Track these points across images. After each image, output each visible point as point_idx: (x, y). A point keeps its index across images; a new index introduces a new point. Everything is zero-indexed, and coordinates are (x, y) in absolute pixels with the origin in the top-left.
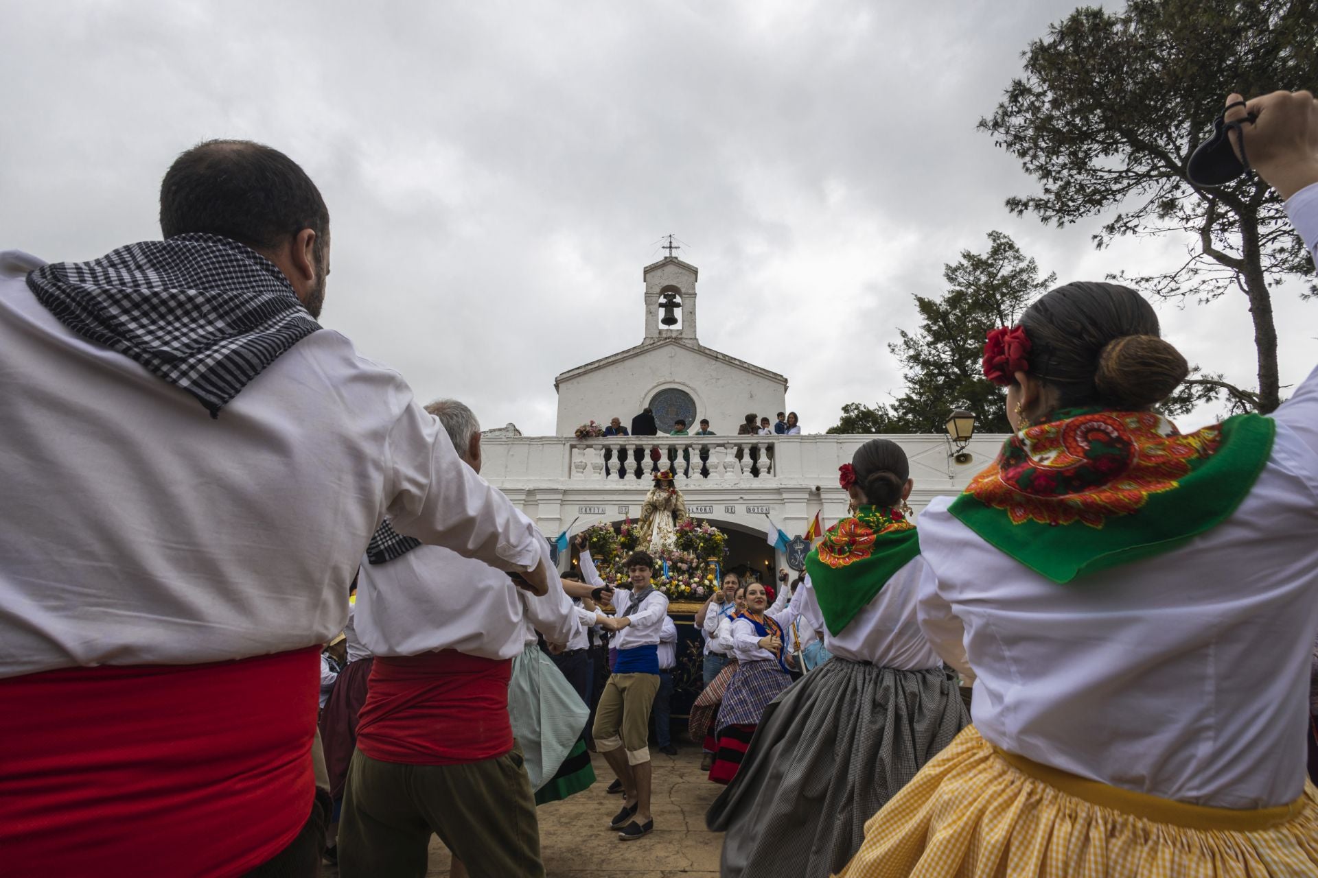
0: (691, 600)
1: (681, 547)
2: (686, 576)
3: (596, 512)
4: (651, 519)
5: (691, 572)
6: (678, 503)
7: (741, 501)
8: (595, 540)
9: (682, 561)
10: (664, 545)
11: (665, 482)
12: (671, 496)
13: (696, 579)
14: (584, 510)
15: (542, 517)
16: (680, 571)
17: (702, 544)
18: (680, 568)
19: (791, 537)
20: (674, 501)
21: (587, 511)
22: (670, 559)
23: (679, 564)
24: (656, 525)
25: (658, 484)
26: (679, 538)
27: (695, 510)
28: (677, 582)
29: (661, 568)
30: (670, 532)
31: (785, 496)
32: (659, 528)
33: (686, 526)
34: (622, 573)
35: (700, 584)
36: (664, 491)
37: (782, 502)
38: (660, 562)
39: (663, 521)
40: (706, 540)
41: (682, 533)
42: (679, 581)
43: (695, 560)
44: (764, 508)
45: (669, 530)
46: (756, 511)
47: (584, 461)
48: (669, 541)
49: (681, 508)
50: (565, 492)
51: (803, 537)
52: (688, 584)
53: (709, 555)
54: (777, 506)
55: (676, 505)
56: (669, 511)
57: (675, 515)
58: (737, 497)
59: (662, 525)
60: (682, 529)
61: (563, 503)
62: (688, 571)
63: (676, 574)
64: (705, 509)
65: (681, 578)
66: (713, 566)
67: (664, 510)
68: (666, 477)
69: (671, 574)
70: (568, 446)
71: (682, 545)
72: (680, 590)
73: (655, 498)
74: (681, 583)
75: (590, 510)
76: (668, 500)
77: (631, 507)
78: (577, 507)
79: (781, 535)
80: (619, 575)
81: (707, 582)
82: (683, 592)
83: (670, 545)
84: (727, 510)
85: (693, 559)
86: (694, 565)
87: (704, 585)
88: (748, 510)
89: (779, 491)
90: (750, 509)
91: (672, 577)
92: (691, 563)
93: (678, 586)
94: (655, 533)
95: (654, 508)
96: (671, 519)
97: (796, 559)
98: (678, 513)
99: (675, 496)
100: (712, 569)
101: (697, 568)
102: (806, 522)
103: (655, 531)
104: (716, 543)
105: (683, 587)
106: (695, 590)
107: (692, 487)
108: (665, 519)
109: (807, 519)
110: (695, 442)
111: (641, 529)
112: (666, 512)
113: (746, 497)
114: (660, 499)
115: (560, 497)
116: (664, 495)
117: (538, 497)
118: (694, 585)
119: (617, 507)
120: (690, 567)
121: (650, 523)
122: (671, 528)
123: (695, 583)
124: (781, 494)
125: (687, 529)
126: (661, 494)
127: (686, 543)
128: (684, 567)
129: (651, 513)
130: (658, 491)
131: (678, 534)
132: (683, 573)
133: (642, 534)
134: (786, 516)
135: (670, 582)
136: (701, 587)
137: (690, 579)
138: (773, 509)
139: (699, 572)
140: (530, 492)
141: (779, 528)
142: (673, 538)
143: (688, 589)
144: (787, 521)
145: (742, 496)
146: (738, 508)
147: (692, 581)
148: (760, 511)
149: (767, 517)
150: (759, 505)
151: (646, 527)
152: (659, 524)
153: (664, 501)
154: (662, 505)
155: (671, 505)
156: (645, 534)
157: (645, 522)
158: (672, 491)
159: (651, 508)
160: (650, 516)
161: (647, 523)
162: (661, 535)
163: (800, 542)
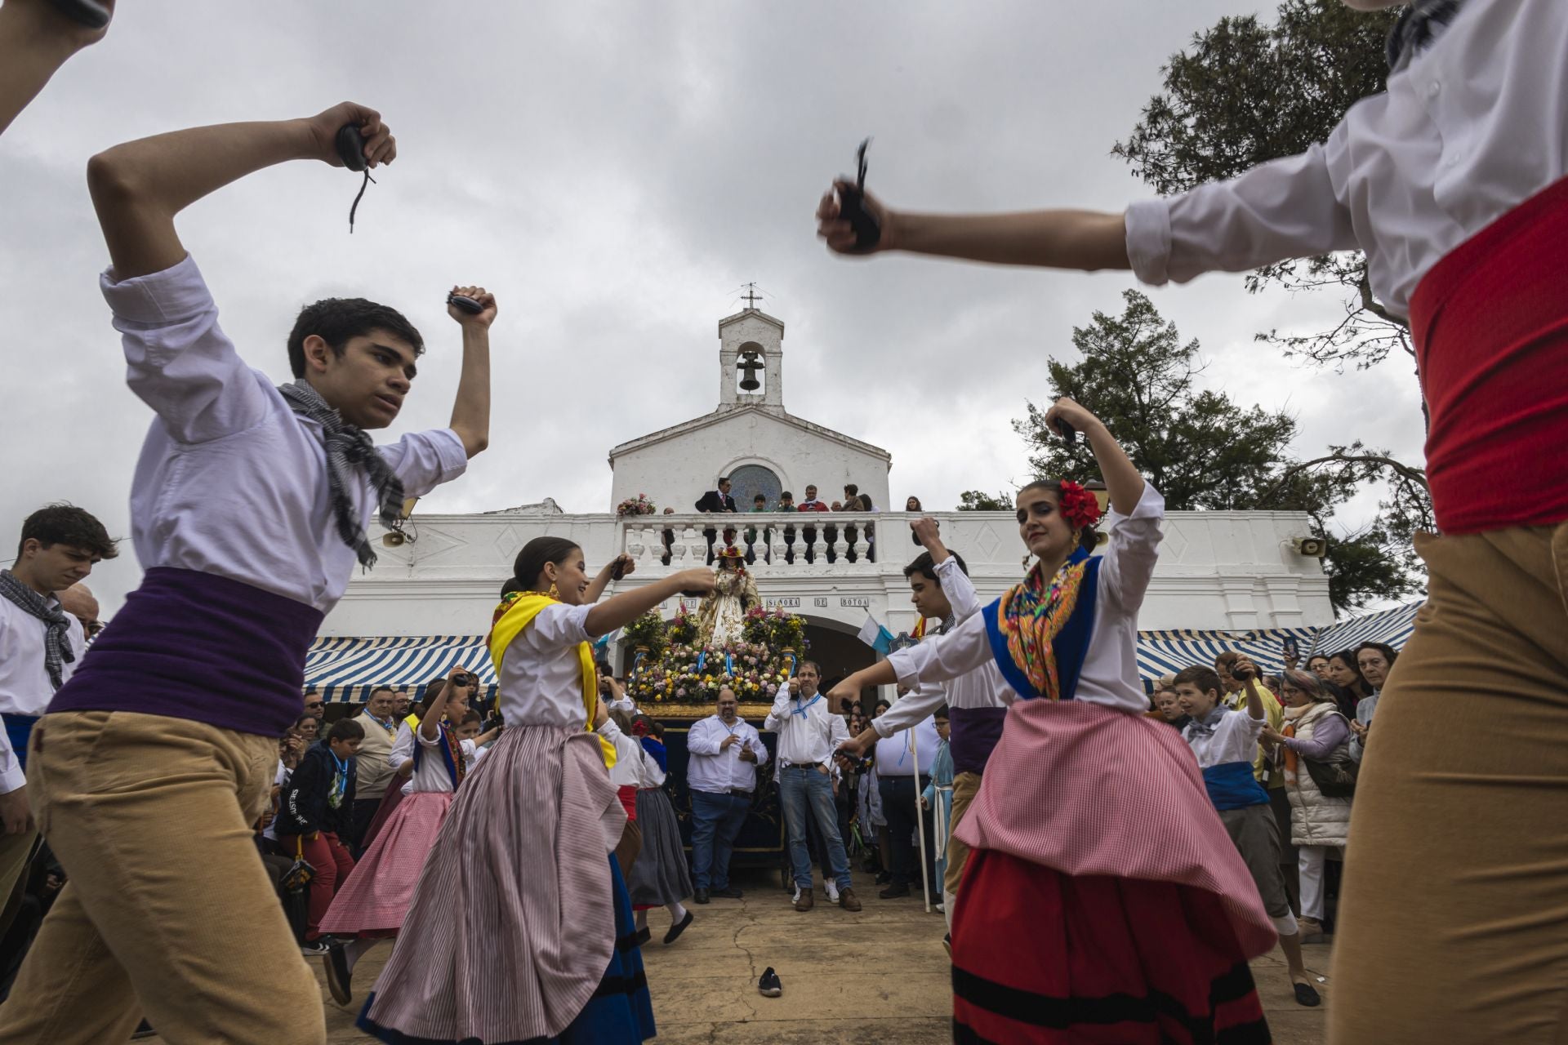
0: (760, 701)
1: (750, 639)
2: (754, 671)
4: (714, 606)
5: (761, 667)
6: (749, 587)
7: (834, 592)
8: (638, 626)
9: (750, 653)
10: (730, 639)
11: (731, 561)
12: (739, 578)
13: (767, 675)
16: (747, 666)
17: (774, 631)
18: (747, 662)
19: (894, 633)
20: (743, 585)
22: (736, 652)
23: (746, 657)
24: (721, 613)
25: (723, 564)
26: (747, 628)
27: (778, 603)
28: (742, 679)
29: (723, 663)
30: (738, 623)
31: (887, 585)
32: (724, 618)
33: (756, 613)
34: (672, 670)
35: (770, 681)
36: (731, 572)
37: (885, 592)
38: (721, 656)
39: (729, 608)
40: (780, 626)
41: (751, 622)
42: (745, 678)
43: (767, 652)
44: (863, 601)
45: (737, 620)
46: (853, 604)
48: (736, 634)
49: (753, 593)
51: (910, 633)
52: (756, 681)
53: (783, 646)
54: (878, 598)
55: (745, 590)
56: (735, 596)
57: (745, 601)
58: (829, 587)
59: (729, 613)
60: (751, 616)
62: (757, 666)
63: (741, 669)
65: (747, 674)
66: (788, 659)
67: (731, 594)
68: (734, 554)
69: (735, 669)
71: (751, 636)
72: (745, 688)
73: (719, 581)
74: (747, 680)
76: (735, 583)
79: (882, 631)
80: (669, 672)
82: (749, 691)
83: (737, 638)
84: (817, 603)
85: (763, 651)
86: (765, 658)
88: (843, 603)
89: (880, 579)
90: (844, 601)
91: (736, 673)
92: (762, 656)
93: (743, 683)
94: (718, 623)
95: (718, 592)
96: (739, 607)
98: (748, 599)
99: (744, 579)
100: (787, 662)
101: (768, 662)
103: (719, 620)
104: (792, 629)
105: (750, 685)
106: (765, 689)
107: (775, 575)
108: (732, 606)
111: (702, 619)
112: (733, 598)
113: (840, 587)
114: (726, 581)
116: (731, 577)
118: (764, 683)
120: (760, 661)
121: (713, 612)
122: (739, 616)
123: (765, 679)
124: (882, 582)
125: (758, 616)
126: (728, 575)
127: (755, 633)
128: (753, 660)
129: (716, 599)
130: (723, 572)
131: (747, 623)
132: (751, 668)
133: (702, 625)
134: (889, 609)
135: (734, 679)
137: (759, 675)
138: (873, 601)
139: (771, 666)
141: (880, 623)
143: (756, 687)
144: (890, 616)
145: (835, 585)
146: (830, 599)
147: (761, 677)
148: (857, 604)
149: (866, 611)
150: (856, 597)
151: (707, 617)
152: (724, 612)
153: (730, 585)
154: (728, 590)
155: (739, 589)
156: (706, 626)
157: (706, 611)
158: (741, 572)
159: (714, 593)
160: (713, 603)
161: (709, 612)
162: (727, 626)
163: (906, 641)
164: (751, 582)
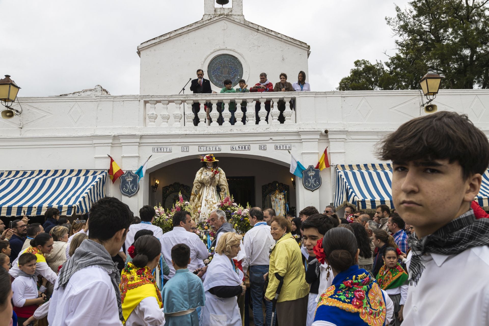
3: (165, 151)
4: (200, 193)
6: (221, 180)
7: (271, 141)
11: (210, 164)
14: (156, 150)
15: (125, 155)
19: (306, 167)
21: (159, 150)
24: (204, 198)
27: (237, 148)
31: (302, 137)
32: (207, 201)
39: (209, 194)
44: (288, 146)
45: (214, 202)
46: (282, 148)
47: (155, 113)
50: (141, 137)
51: (315, 166)
54: (296, 144)
55: (219, 181)
56: (213, 186)
57: (219, 189)
58: (268, 138)
61: (140, 144)
64: (245, 148)
67: (210, 185)
68: (211, 160)
70: (142, 102)
73: (202, 177)
75: (161, 149)
76: (213, 178)
77: (190, 147)
78: (151, 148)
79: (299, 165)
84: (260, 148)
88: (276, 148)
89: (298, 133)
90: (277, 147)
95: (202, 184)
96: (215, 192)
97: (309, 182)
98: (221, 187)
99: (218, 175)
102: (317, 155)
103: (204, 202)
107: (235, 132)
108: (211, 192)
109: (318, 153)
110: (237, 98)
111: (193, 201)
112: (211, 187)
113: (274, 138)
114: (207, 178)
115: (138, 140)
116: (210, 174)
117: (122, 141)
119: (180, 147)
121: (200, 197)
124: (299, 135)
126: (208, 173)
129: (200, 188)
130: (205, 170)
134: (303, 152)
138: (294, 146)
140: (115, 137)
141: (298, 160)
144: (304, 155)
145: (271, 137)
146: (268, 146)
148: (284, 148)
149: (289, 152)
150: (283, 144)
151: (196, 200)
152: (206, 197)
153: (209, 180)
154: (208, 183)
155: (215, 182)
157: (196, 196)
158: (216, 172)
159: (200, 185)
160: (199, 190)
161: (198, 196)
162: (208, 206)
163: (312, 170)
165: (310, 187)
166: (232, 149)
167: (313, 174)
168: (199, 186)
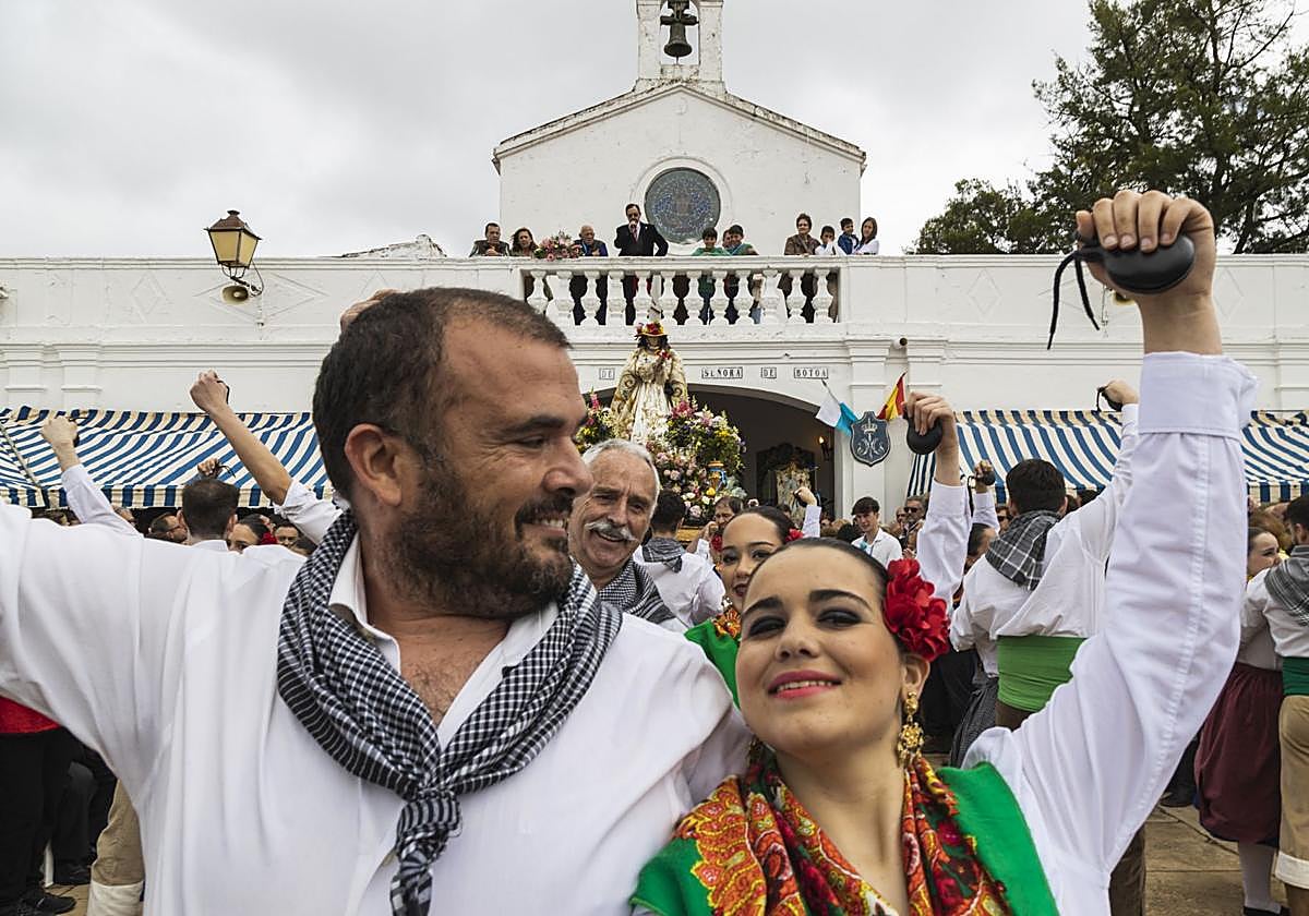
1: (674, 442)
4: (633, 397)
5: (683, 484)
6: (675, 370)
7: (786, 360)
10: (651, 440)
11: (653, 340)
13: (690, 495)
17: (699, 443)
19: (860, 416)
20: (667, 369)
23: (667, 472)
24: (641, 406)
25: (644, 343)
26: (671, 429)
27: (716, 374)
30: (661, 418)
31: (852, 352)
32: (645, 410)
33: (681, 411)
35: (696, 502)
36: (653, 353)
37: (849, 363)
39: (651, 399)
40: (706, 436)
41: (676, 420)
43: (692, 464)
44: (821, 372)
45: (660, 414)
46: (808, 376)
48: (658, 431)
49: (679, 379)
51: (877, 413)
53: (710, 459)
54: (839, 367)
55: (670, 375)
56: (658, 383)
57: (670, 390)
58: (780, 354)
59: (650, 405)
62: (678, 482)
64: (731, 373)
66: (716, 475)
67: (653, 382)
68: (656, 332)
71: (674, 438)
73: (638, 365)
76: (658, 368)
79: (845, 411)
81: (706, 500)
83: (660, 436)
84: (764, 374)
85: (686, 464)
86: (689, 472)
87: (701, 504)
88: (797, 374)
89: (843, 345)
90: (798, 371)
92: (686, 469)
94: (638, 418)
95: (637, 379)
96: (663, 395)
97: (864, 448)
99: (668, 359)
100: (715, 479)
101: (692, 478)
102: (882, 391)
103: (640, 414)
104: (720, 441)
107: (712, 338)
108: (654, 396)
109: (883, 386)
110: (717, 267)
111: (619, 412)
112: (655, 385)
113: (792, 353)
114: (646, 366)
116: (654, 359)
119: (597, 369)
120: (683, 476)
121: (632, 404)
122: (662, 409)
123: (688, 499)
124: (846, 348)
125: (684, 415)
126: (650, 357)
127: (680, 436)
128: (674, 475)
129: (634, 387)
130: (644, 353)
133: (618, 419)
134: (854, 383)
136: (696, 507)
138: (834, 371)
141: (843, 400)
142: (664, 429)
144: (854, 391)
145: (787, 352)
146: (780, 370)
147: (684, 497)
148: (814, 376)
149: (825, 384)
150: (811, 366)
151: (625, 408)
152: (645, 403)
153: (652, 371)
154: (650, 375)
155: (663, 375)
156: (624, 420)
157: (624, 402)
158: (665, 354)
159: (633, 379)
160: (631, 392)
161: (628, 402)
162: (648, 421)
163: (872, 422)
164: (678, 366)
165: (867, 456)
166: (706, 375)
167: (874, 430)
168: (631, 382)
